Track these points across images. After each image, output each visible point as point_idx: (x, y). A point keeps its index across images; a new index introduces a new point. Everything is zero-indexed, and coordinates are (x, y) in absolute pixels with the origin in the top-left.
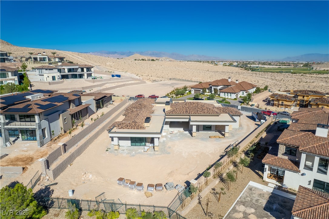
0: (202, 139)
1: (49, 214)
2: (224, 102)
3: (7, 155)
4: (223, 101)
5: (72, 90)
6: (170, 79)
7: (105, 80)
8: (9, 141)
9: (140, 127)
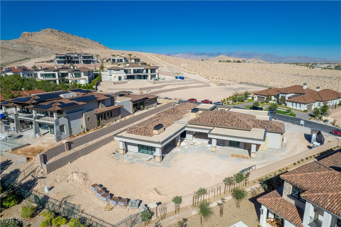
0: (222, 156)
1: (20, 205)
2: (289, 114)
3: (29, 145)
4: (287, 112)
5: (120, 91)
6: (241, 83)
7: (166, 82)
8: (39, 133)
9: (147, 134)
